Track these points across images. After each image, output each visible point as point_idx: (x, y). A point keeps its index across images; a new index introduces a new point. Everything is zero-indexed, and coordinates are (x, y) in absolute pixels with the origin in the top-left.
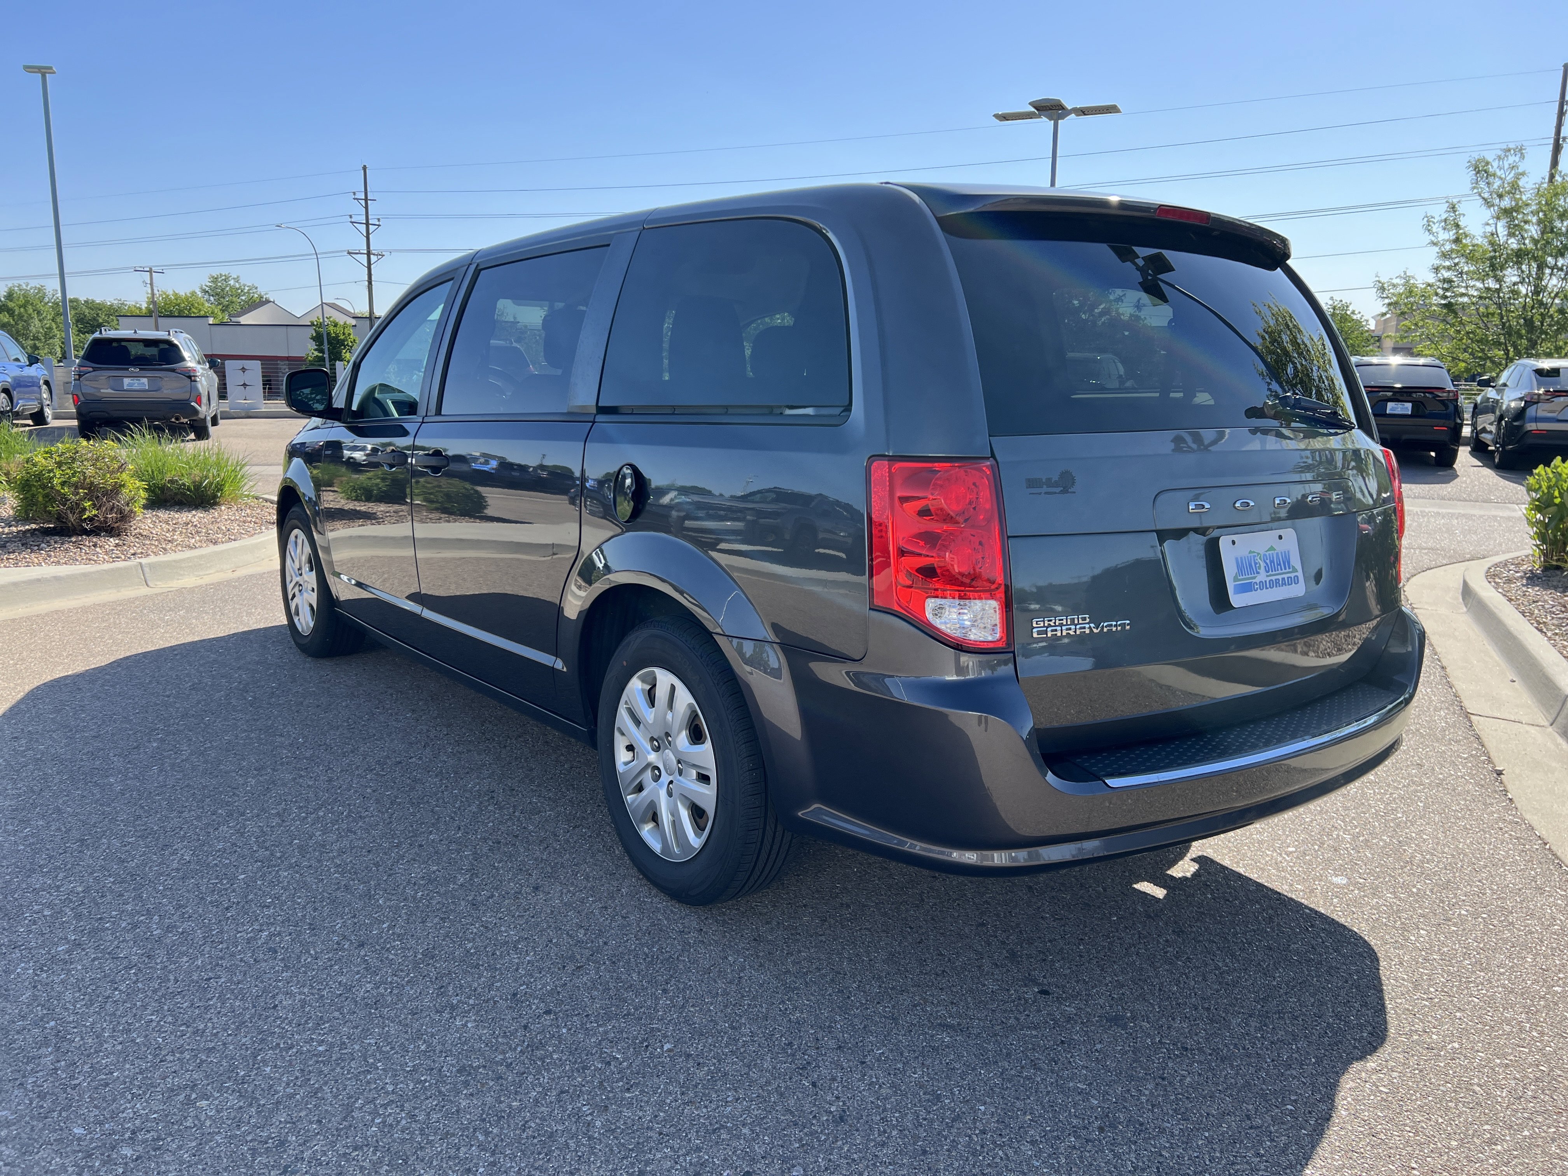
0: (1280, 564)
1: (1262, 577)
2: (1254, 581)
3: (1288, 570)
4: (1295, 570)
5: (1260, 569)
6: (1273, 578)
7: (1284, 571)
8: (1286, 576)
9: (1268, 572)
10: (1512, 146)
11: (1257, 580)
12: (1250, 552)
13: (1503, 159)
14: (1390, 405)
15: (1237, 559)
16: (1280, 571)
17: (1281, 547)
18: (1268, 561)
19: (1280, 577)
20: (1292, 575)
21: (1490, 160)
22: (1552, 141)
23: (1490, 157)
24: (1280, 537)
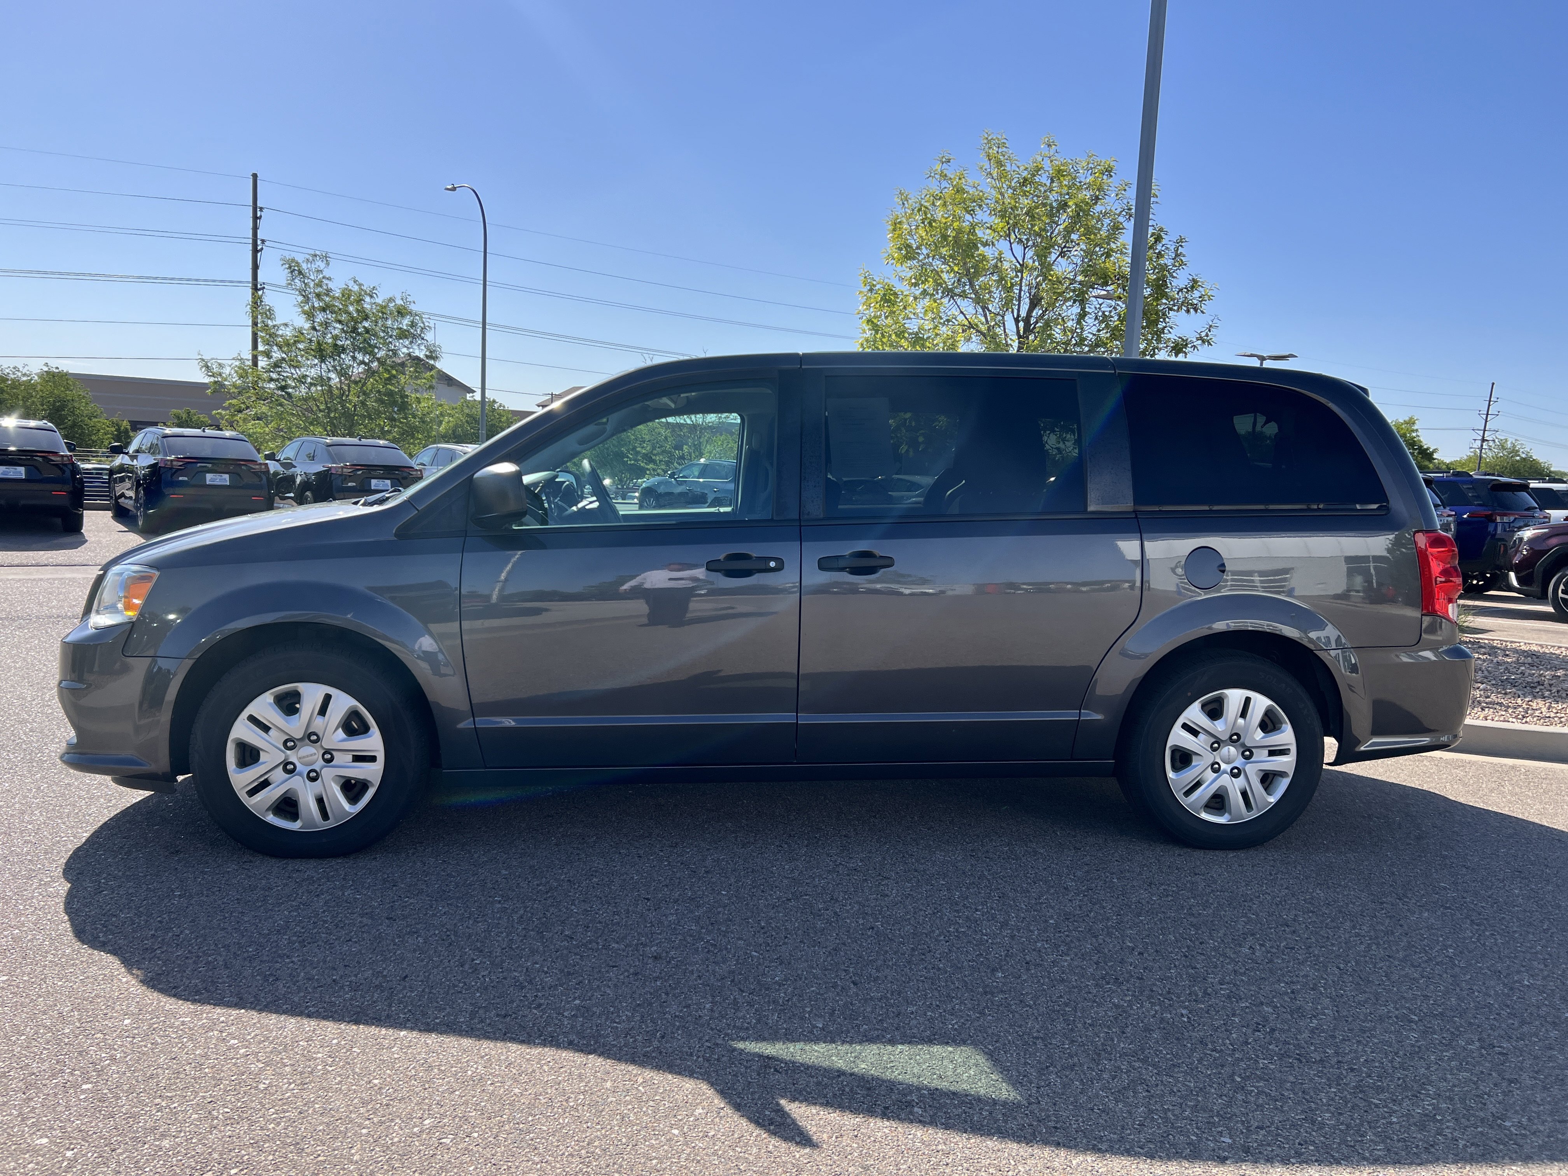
10: (318, 253)
13: (311, 263)
14: (209, 477)
21: (300, 261)
22: (251, 241)
23: (300, 258)
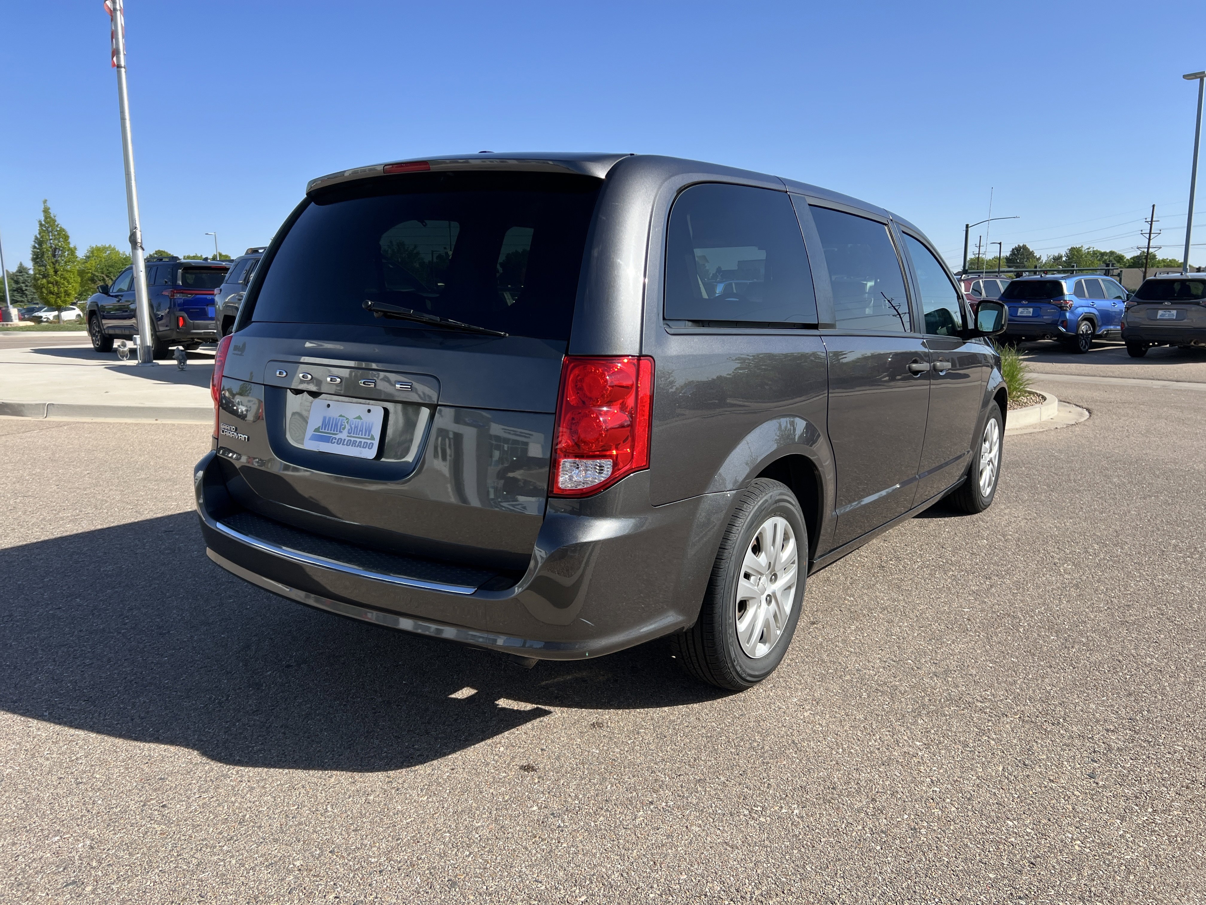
0: (362, 431)
1: (344, 435)
2: (334, 436)
3: (367, 437)
4: (373, 438)
5: (344, 429)
6: (353, 439)
7: (363, 436)
8: (363, 441)
9: (349, 433)
11: (337, 437)
12: (341, 416)
15: (325, 418)
16: (360, 436)
17: (367, 418)
18: (353, 426)
19: (358, 440)
20: (369, 441)
24: (369, 411)
